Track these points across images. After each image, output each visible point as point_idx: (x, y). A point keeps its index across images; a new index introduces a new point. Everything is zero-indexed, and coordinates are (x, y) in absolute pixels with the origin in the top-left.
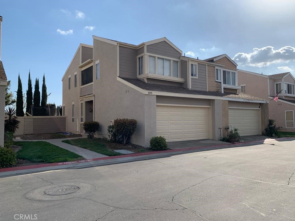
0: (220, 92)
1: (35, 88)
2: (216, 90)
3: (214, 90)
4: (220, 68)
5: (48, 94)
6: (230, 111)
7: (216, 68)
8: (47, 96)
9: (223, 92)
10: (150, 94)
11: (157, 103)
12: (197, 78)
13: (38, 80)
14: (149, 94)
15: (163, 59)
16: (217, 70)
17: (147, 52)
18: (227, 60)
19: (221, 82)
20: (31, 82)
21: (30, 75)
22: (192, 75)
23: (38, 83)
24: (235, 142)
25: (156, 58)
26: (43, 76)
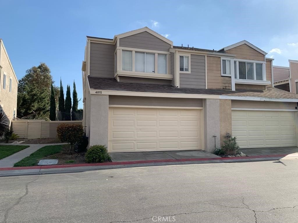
0: (229, 89)
1: (67, 94)
2: (222, 87)
3: (219, 87)
4: (229, 59)
5: (78, 100)
6: (233, 114)
7: (222, 58)
8: (78, 102)
9: (234, 89)
10: (99, 94)
11: (110, 104)
12: (189, 72)
13: (69, 87)
14: (97, 94)
15: (144, 53)
16: (224, 61)
17: (120, 46)
18: (248, 48)
19: (231, 77)
20: (63, 89)
21: (62, 82)
22: (182, 69)
23: (70, 90)
24: (229, 156)
25: (134, 53)
26: (73, 83)
